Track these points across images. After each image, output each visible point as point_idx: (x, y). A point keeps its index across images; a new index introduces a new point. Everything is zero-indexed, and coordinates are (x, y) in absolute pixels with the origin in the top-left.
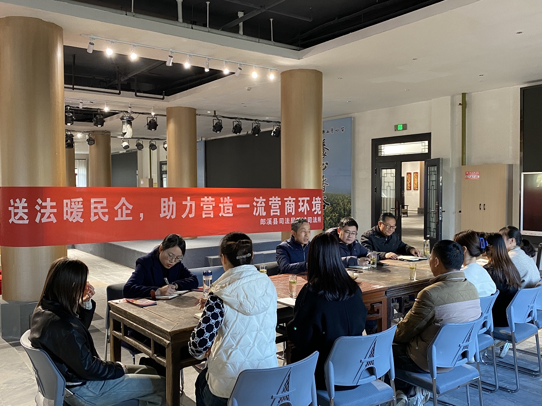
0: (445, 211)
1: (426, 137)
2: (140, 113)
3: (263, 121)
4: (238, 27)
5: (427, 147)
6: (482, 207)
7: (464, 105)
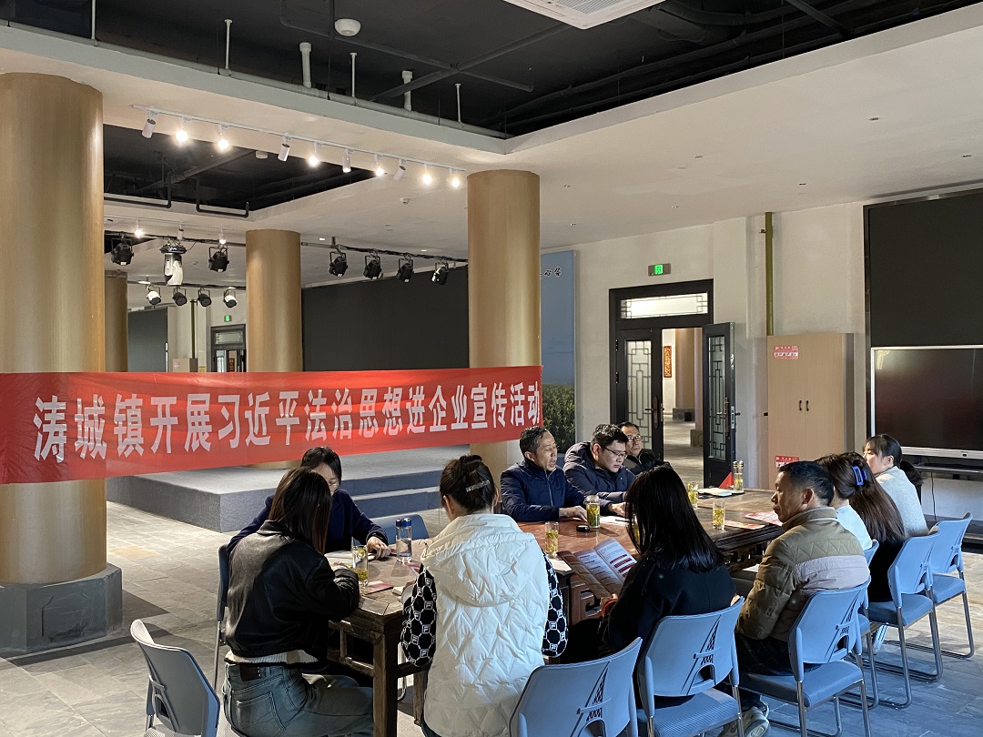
0: (739, 414)
1: (705, 286)
2: (197, 241)
3: (418, 256)
4: (403, 98)
5: (706, 304)
6: (804, 406)
7: (769, 232)
